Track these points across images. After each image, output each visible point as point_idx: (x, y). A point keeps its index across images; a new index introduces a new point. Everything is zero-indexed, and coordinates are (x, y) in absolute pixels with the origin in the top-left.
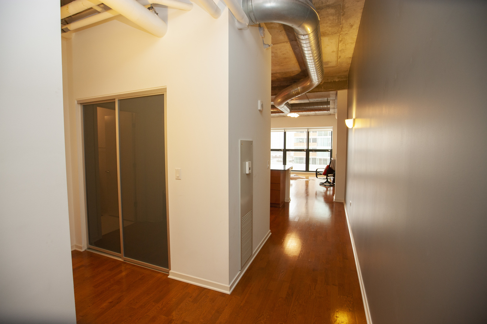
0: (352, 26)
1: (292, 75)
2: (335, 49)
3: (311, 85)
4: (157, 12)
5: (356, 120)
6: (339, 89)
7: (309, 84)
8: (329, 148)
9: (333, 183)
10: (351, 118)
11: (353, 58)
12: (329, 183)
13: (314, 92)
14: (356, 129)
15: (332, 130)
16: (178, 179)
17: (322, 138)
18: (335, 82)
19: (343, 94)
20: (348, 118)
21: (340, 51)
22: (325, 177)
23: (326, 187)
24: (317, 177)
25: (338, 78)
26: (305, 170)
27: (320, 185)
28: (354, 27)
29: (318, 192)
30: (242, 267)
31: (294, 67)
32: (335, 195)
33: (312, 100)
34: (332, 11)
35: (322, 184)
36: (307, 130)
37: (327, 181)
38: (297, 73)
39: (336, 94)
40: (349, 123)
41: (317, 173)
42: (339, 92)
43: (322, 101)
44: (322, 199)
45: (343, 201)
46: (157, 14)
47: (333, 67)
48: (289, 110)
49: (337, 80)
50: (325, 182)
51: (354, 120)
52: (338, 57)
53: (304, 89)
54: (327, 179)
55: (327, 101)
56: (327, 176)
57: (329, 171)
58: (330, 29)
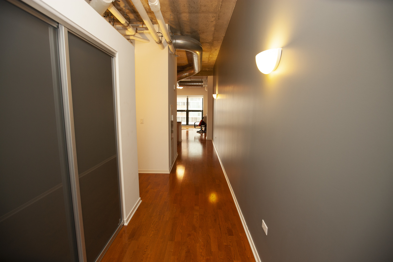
0: (216, 50)
1: (183, 65)
2: (208, 57)
3: (194, 73)
4: (132, 42)
5: (218, 95)
6: (209, 75)
7: (193, 72)
8: (201, 109)
9: (204, 131)
10: (215, 93)
11: (216, 61)
12: (203, 131)
13: (196, 76)
14: (218, 99)
15: (202, 97)
16: (142, 123)
17: (193, 102)
18: (206, 71)
19: (210, 78)
20: (213, 94)
21: (210, 58)
22: (200, 127)
23: (200, 133)
24: (195, 128)
25: (208, 69)
26: (186, 124)
27: (197, 132)
28: (217, 50)
29: (196, 137)
30: (172, 164)
31: (185, 61)
32: (207, 137)
33: (192, 80)
34: (208, 44)
35: (198, 132)
36: (187, 97)
37: (201, 130)
38: (185, 64)
39: (207, 77)
40: (214, 96)
41: (195, 126)
42: (209, 77)
43: (198, 80)
44: (198, 140)
45: (211, 139)
46: (132, 43)
47: (206, 63)
48: (179, 86)
49: (207, 70)
50: (200, 131)
51: (217, 94)
52: (209, 60)
53: (190, 75)
54: (201, 128)
55: (201, 80)
56: (201, 127)
57: (203, 123)
58: (206, 50)
